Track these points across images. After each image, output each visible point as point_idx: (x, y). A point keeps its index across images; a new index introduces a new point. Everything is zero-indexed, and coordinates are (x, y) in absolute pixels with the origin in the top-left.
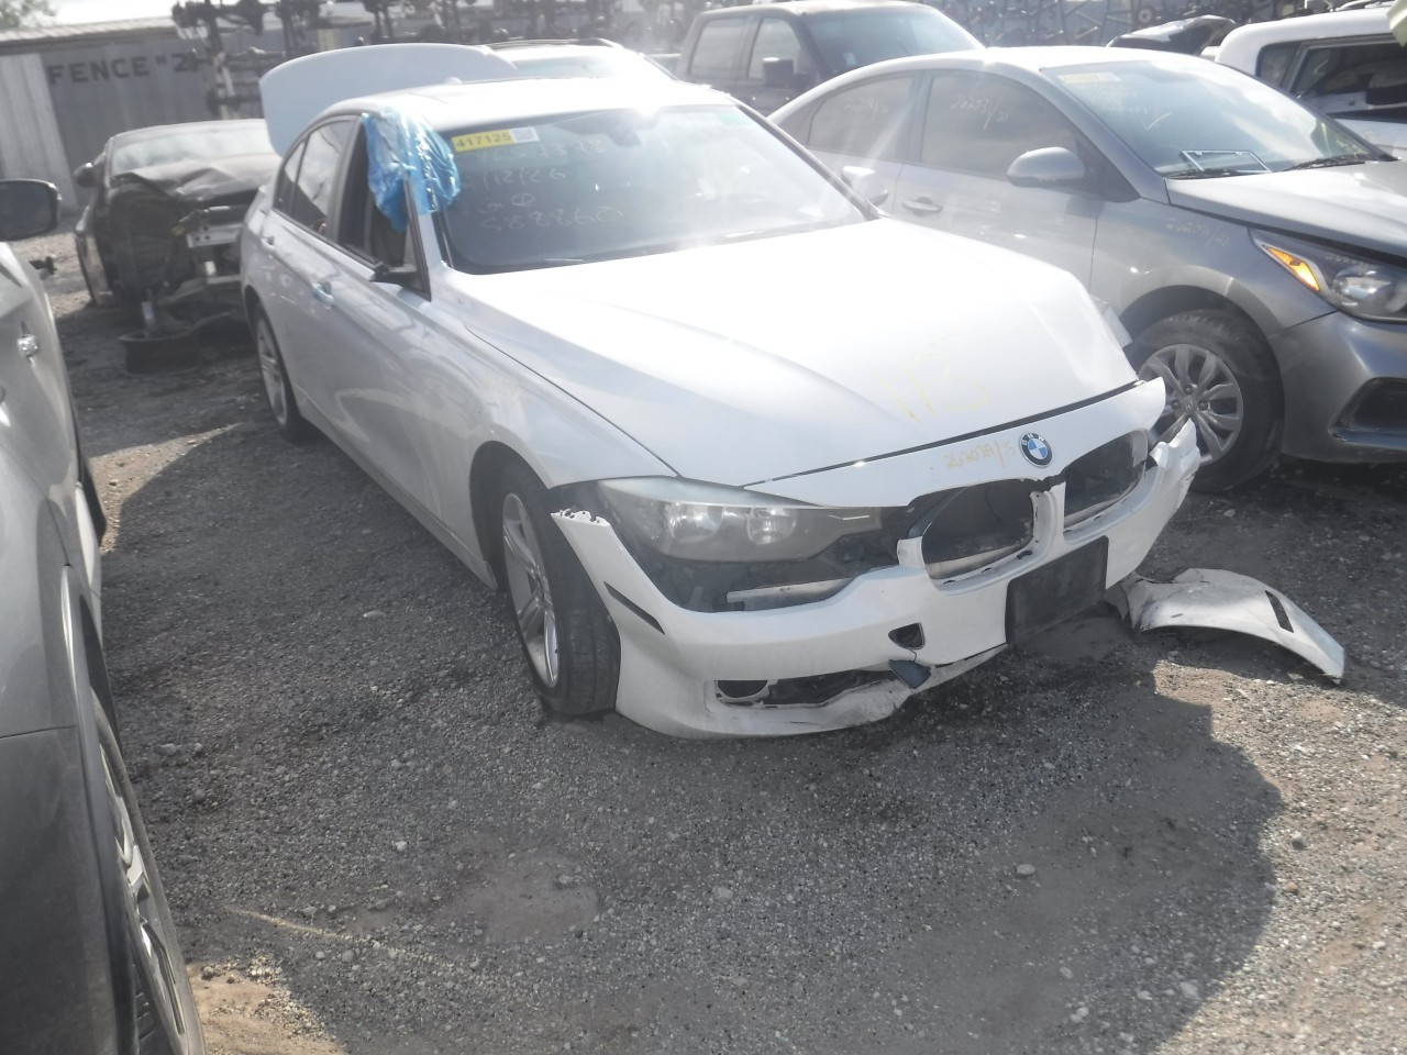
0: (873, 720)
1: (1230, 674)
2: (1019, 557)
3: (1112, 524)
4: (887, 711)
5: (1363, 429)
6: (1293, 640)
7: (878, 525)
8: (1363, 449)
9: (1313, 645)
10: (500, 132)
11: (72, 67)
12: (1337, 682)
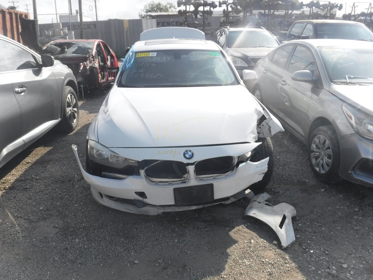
0: (150, 215)
1: (256, 235)
2: (182, 183)
3: (217, 181)
4: (156, 214)
5: (361, 174)
6: (279, 231)
7: (136, 165)
8: (360, 180)
9: (284, 235)
10: (148, 53)
11: (162, 22)
12: (283, 248)
